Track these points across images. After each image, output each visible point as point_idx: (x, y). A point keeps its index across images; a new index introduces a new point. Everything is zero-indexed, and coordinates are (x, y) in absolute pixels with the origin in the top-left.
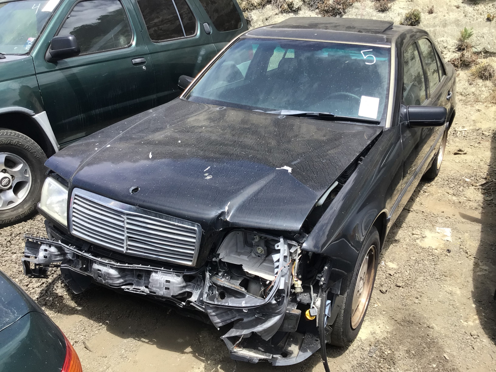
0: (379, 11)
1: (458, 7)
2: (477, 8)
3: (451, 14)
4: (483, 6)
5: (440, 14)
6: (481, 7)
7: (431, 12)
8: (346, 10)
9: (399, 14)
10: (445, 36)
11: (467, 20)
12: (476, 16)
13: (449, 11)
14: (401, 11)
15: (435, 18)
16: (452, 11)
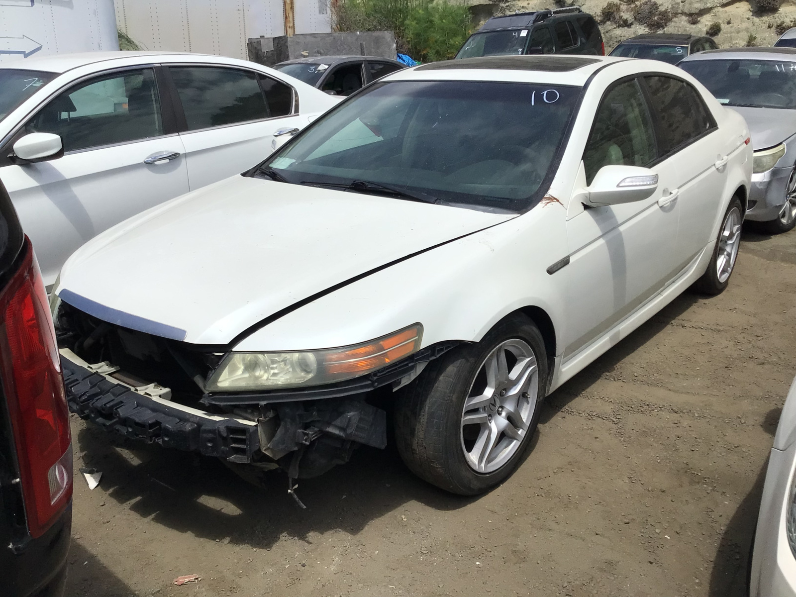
0: (692, 24)
1: (748, 19)
2: (762, 19)
3: (743, 24)
4: (766, 18)
5: (735, 24)
6: (765, 18)
7: (729, 23)
8: (667, 24)
9: (706, 26)
10: (738, 39)
11: (754, 28)
12: (761, 25)
13: (742, 21)
14: (707, 23)
15: (731, 27)
16: (744, 22)
